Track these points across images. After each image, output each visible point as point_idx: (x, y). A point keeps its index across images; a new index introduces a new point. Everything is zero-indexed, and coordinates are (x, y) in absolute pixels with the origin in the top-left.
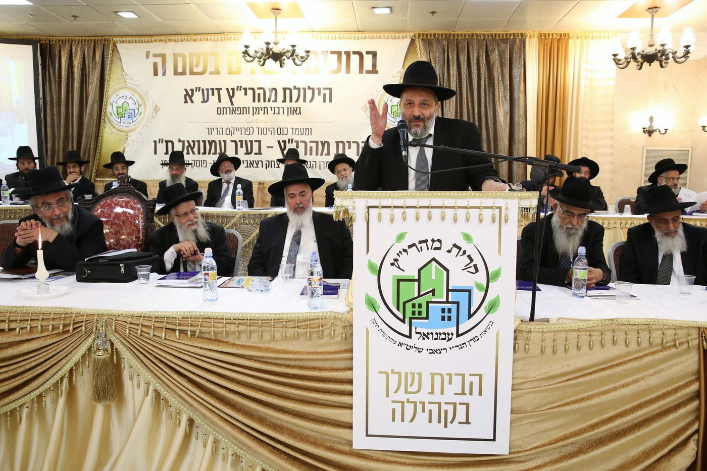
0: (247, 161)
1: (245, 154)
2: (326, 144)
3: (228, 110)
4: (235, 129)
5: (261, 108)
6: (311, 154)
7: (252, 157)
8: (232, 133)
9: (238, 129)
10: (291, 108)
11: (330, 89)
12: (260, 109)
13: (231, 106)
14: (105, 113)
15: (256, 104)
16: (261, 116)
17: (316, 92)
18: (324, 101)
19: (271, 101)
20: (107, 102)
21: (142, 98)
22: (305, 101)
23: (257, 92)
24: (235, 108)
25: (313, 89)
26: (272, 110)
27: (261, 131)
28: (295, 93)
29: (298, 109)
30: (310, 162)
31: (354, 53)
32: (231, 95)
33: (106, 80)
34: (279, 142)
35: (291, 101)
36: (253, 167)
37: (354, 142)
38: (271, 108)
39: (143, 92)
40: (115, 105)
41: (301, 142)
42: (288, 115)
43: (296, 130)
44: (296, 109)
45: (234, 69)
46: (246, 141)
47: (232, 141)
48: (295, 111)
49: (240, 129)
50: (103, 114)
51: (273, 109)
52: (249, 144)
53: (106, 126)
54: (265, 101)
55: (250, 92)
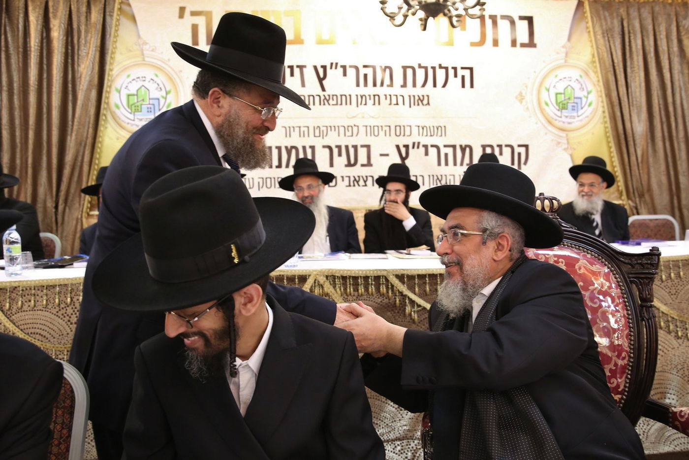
0: (349, 177)
1: (346, 166)
2: (468, 150)
3: (317, 99)
4: (329, 129)
5: (370, 96)
6: (447, 164)
7: (357, 171)
8: (325, 134)
9: (333, 128)
10: (414, 96)
11: (471, 69)
12: (368, 98)
13: (321, 93)
14: (108, 104)
15: (362, 90)
16: (369, 108)
17: (451, 72)
18: (463, 86)
19: (385, 84)
20: (110, 87)
21: (171, 79)
22: (435, 85)
23: (363, 71)
24: (329, 96)
25: (446, 69)
26: (386, 99)
27: (372, 130)
28: (420, 74)
29: (426, 98)
30: (446, 176)
31: (503, 17)
32: (322, 75)
33: (110, 52)
34: (398, 147)
35: (414, 85)
36: (359, 185)
37: (507, 146)
38: (386, 95)
39: (174, 71)
40: (124, 92)
41: (432, 146)
42: (410, 107)
43: (423, 129)
44: (422, 98)
45: (325, 37)
46: (347, 147)
47: (324, 147)
48: (420, 100)
49: (337, 128)
50: (103, 106)
51: (388, 97)
52: (352, 151)
53: (108, 126)
54: (375, 85)
55: (351, 72)
